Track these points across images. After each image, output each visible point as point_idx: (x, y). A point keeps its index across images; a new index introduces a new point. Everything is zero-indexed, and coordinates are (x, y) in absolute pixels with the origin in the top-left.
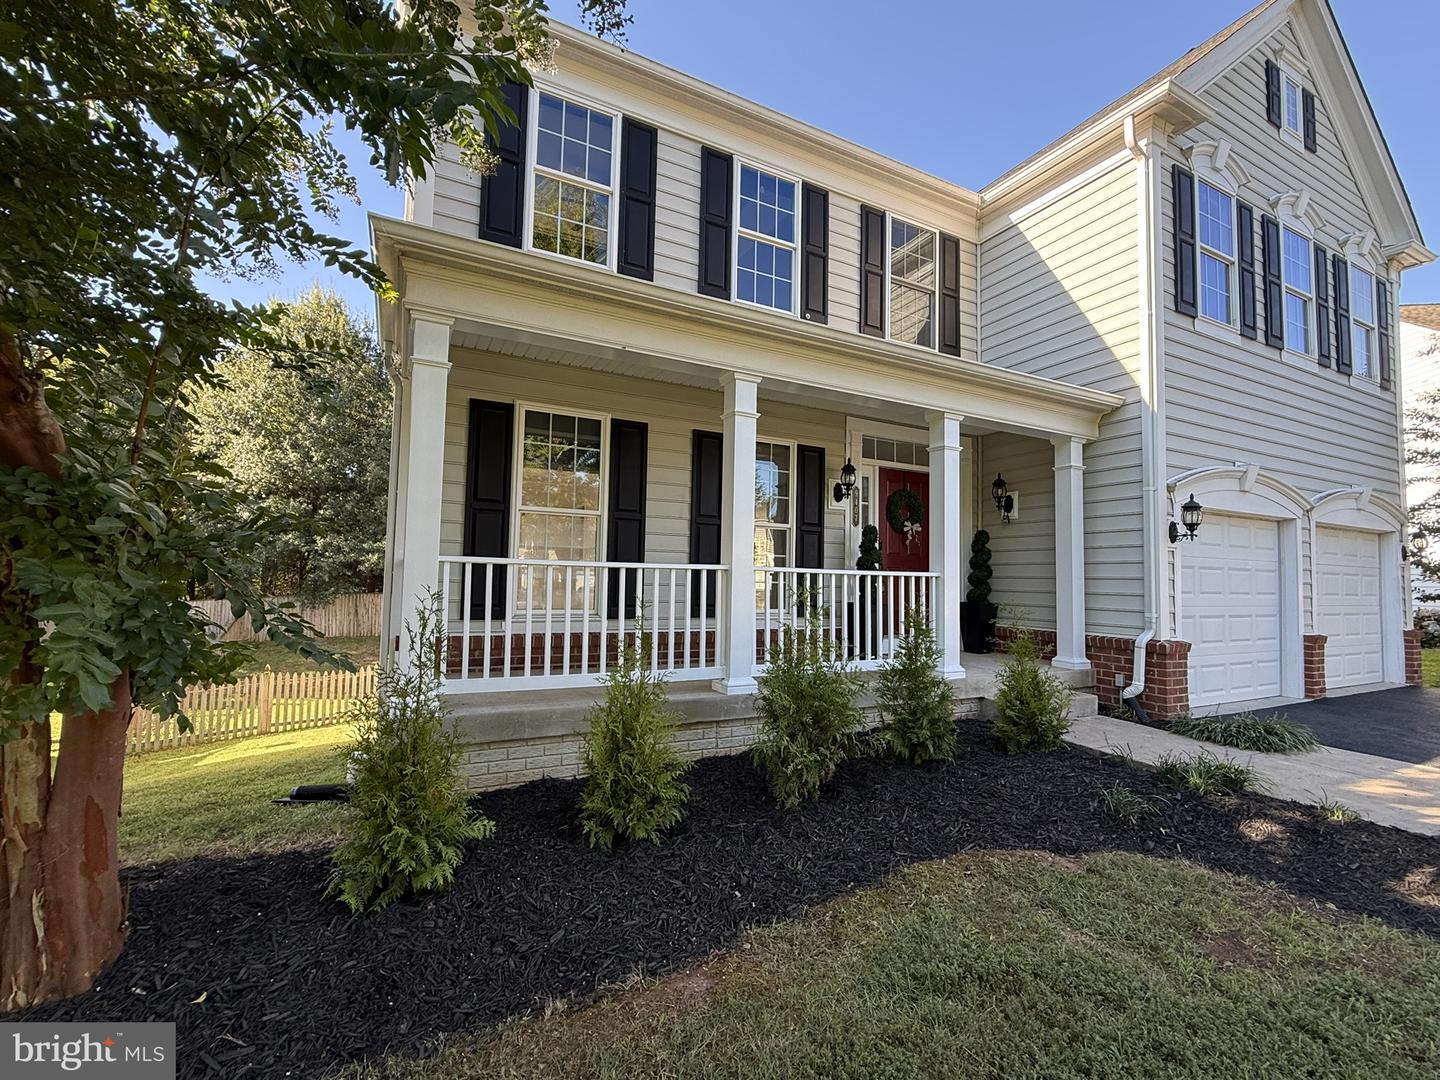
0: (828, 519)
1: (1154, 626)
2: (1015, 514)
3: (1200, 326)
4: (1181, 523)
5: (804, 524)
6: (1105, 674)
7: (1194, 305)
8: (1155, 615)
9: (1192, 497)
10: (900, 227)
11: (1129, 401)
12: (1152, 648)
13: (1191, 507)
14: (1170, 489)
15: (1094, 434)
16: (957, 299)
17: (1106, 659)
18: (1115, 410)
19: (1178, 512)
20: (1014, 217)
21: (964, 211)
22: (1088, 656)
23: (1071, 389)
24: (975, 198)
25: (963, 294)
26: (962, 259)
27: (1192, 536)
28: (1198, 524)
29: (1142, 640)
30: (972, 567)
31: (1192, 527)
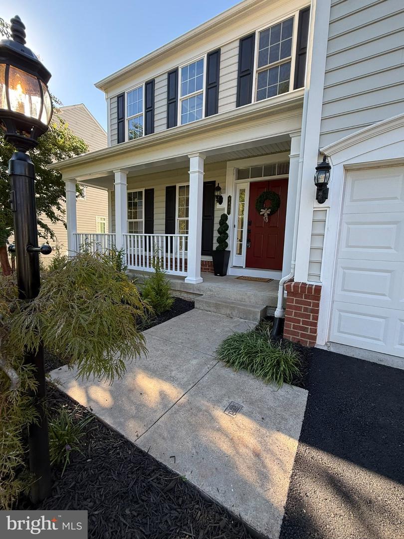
0: (216, 213)
9: (325, 158)
10: (266, 34)
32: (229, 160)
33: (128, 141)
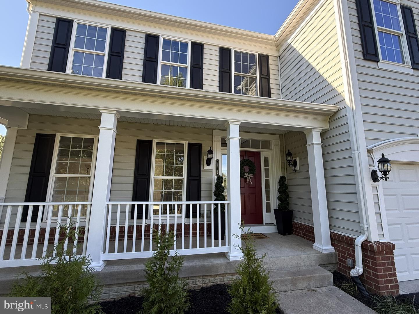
0: (203, 174)
1: (366, 233)
2: (298, 168)
3: (381, 65)
4: (378, 171)
5: (191, 176)
6: (342, 257)
7: (377, 55)
8: (366, 226)
9: (383, 155)
10: (238, 54)
11: (341, 107)
12: (366, 246)
13: (383, 161)
14: (369, 151)
15: (326, 127)
16: (268, 79)
17: (343, 248)
18: (336, 113)
19: (376, 164)
20: (289, 41)
21: (269, 44)
22: (332, 245)
23: (308, 105)
24: (272, 37)
25: (271, 76)
26: (270, 63)
27: (386, 178)
28: (389, 171)
29: (359, 240)
30: (280, 193)
31: (385, 173)
32: (215, 129)
33: (70, 73)
